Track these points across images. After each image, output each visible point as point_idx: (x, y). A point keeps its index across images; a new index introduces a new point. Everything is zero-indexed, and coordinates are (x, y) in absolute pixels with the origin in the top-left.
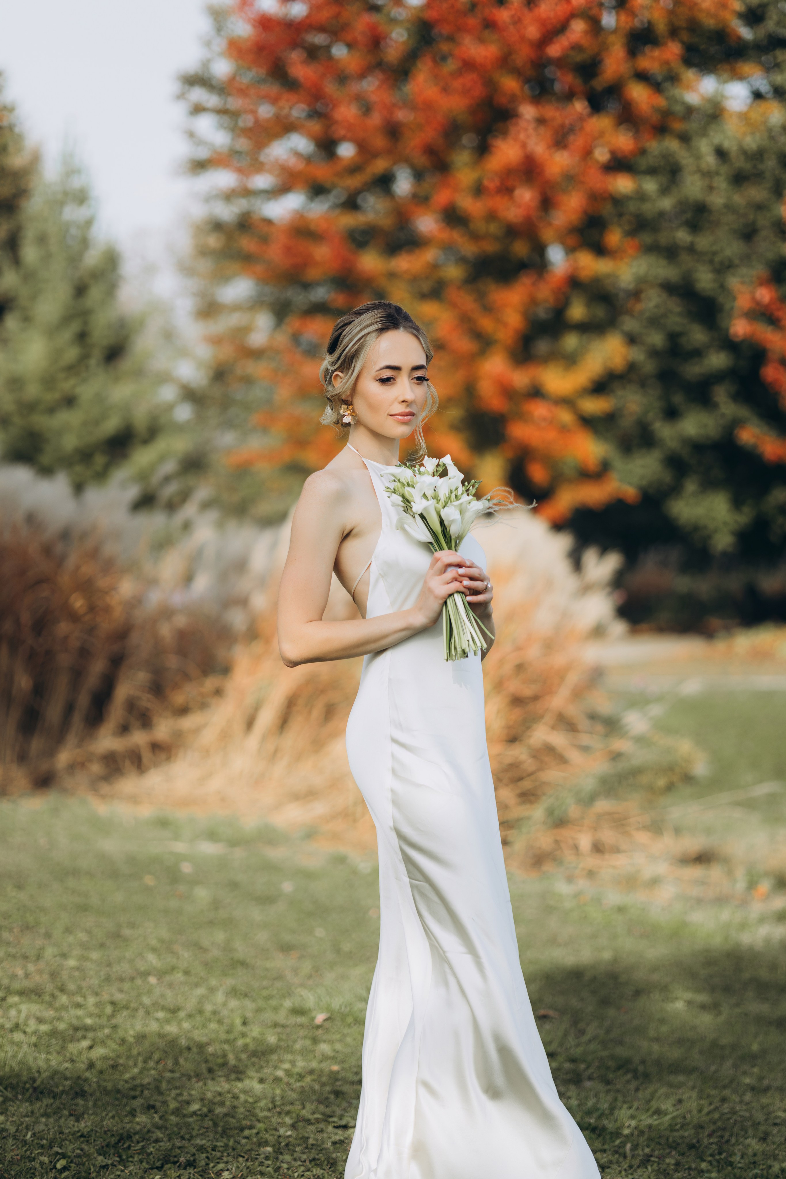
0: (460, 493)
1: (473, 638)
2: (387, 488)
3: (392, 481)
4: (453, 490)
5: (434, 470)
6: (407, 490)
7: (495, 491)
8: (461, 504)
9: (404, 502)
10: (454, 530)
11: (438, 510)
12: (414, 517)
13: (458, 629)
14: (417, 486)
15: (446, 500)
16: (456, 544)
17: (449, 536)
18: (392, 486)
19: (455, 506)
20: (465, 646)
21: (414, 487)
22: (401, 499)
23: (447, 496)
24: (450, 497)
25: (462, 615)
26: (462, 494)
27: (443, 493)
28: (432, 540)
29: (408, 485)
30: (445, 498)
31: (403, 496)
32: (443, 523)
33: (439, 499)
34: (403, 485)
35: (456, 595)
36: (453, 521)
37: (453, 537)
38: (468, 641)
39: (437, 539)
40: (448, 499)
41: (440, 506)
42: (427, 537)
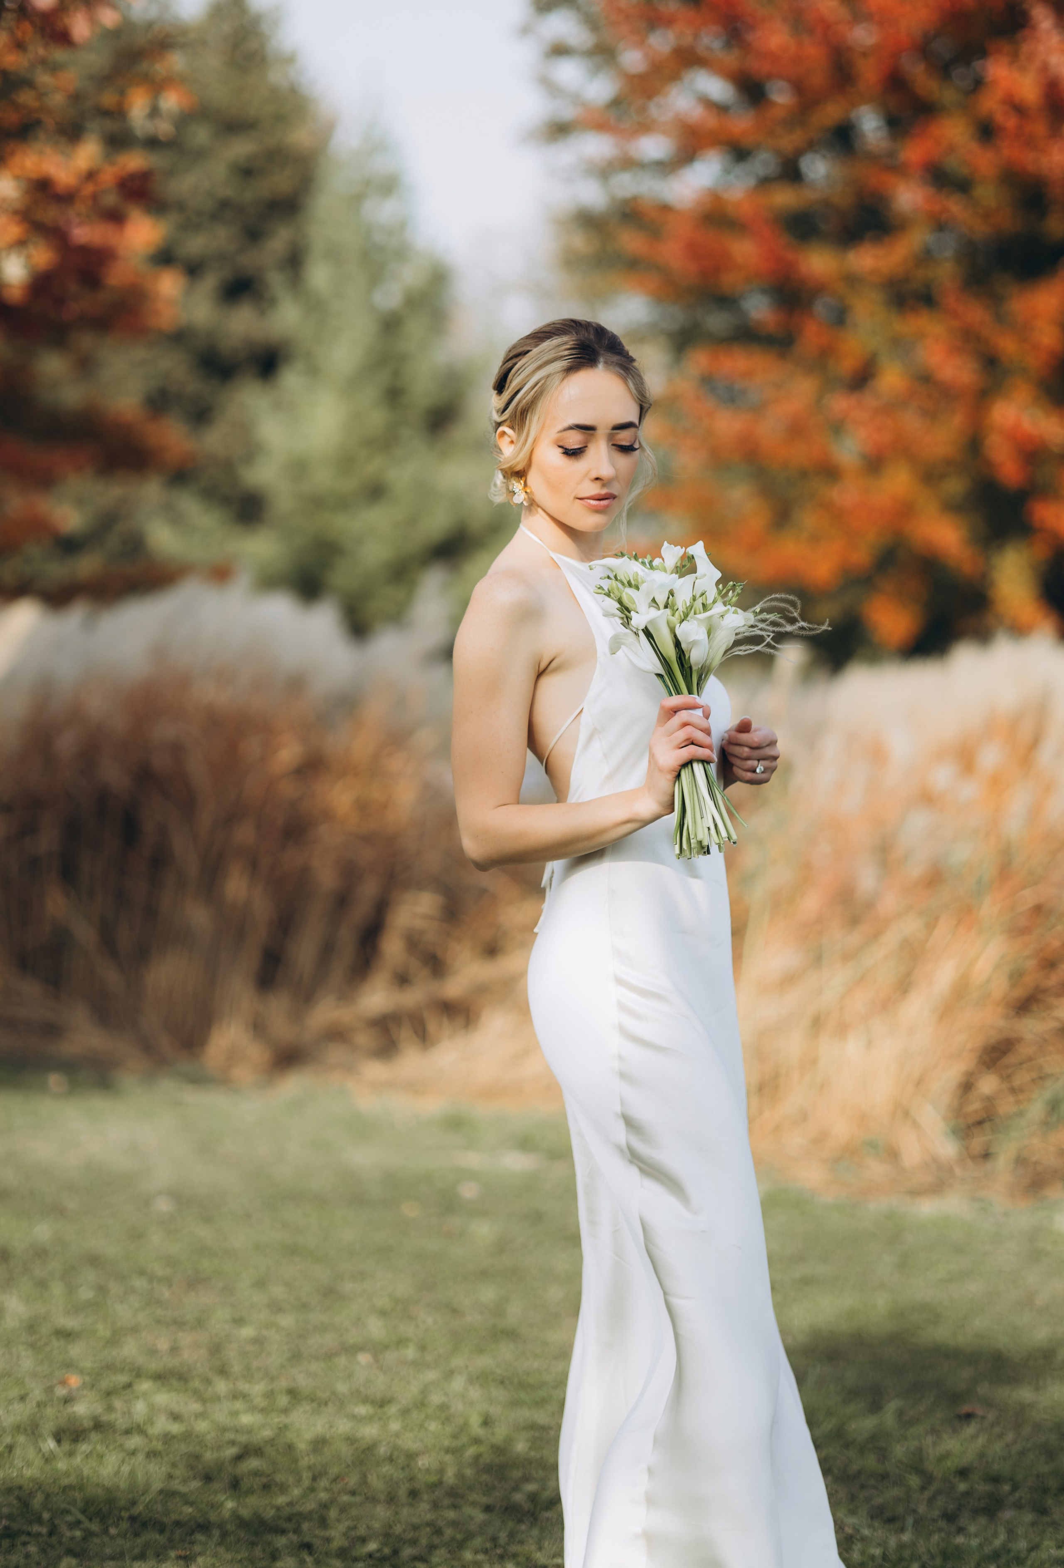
0: (710, 598)
1: (716, 826)
2: (599, 588)
3: (605, 578)
4: (698, 596)
5: (677, 563)
6: (628, 594)
7: (768, 600)
8: (710, 618)
9: (621, 610)
10: (696, 658)
11: (672, 625)
12: (636, 634)
14: (643, 587)
15: (685, 611)
17: (689, 665)
18: (606, 584)
19: (699, 620)
20: (702, 835)
21: (637, 588)
22: (618, 606)
23: (688, 604)
24: (691, 607)
25: (700, 787)
26: (714, 602)
27: (683, 599)
28: (662, 672)
29: (630, 584)
30: (685, 607)
31: (620, 602)
32: (679, 646)
34: (622, 584)
36: (694, 643)
37: (694, 668)
38: (709, 828)
39: (670, 669)
40: (689, 610)
41: (675, 620)
42: (653, 664)
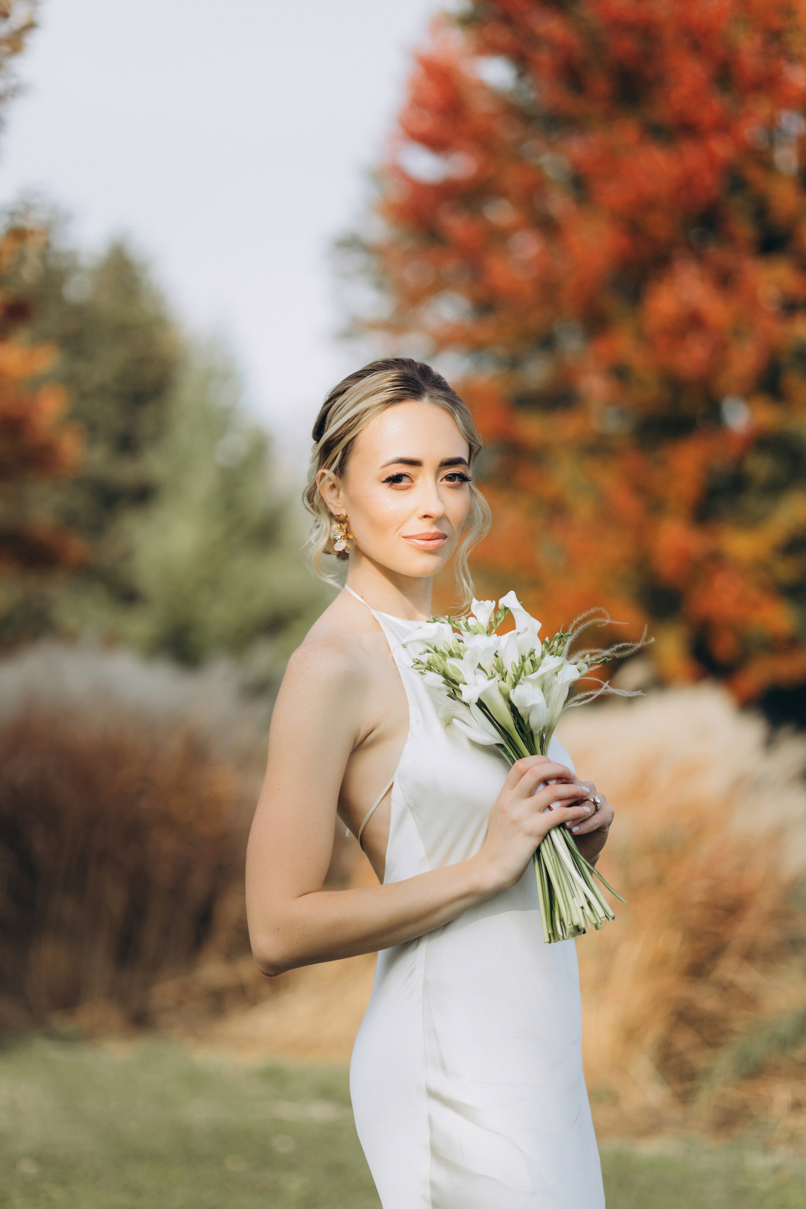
0: (538, 654)
1: (589, 903)
2: (418, 663)
3: (425, 652)
4: (527, 655)
5: (490, 618)
6: (451, 664)
8: (542, 676)
9: (447, 683)
10: (536, 721)
11: (505, 692)
12: (467, 706)
13: (563, 891)
14: (466, 655)
15: (516, 673)
16: (542, 741)
17: (530, 731)
18: (425, 658)
19: (532, 681)
20: (578, 919)
21: (462, 658)
22: (442, 679)
23: (518, 665)
24: (522, 668)
25: (567, 866)
26: (542, 657)
27: (511, 661)
28: (502, 741)
29: (451, 655)
30: (515, 669)
31: (445, 675)
32: (516, 712)
33: (504, 671)
34: (444, 655)
35: (553, 833)
36: (533, 707)
37: (536, 732)
38: (582, 908)
39: (509, 738)
40: (519, 671)
41: (506, 685)
42: (492, 737)
